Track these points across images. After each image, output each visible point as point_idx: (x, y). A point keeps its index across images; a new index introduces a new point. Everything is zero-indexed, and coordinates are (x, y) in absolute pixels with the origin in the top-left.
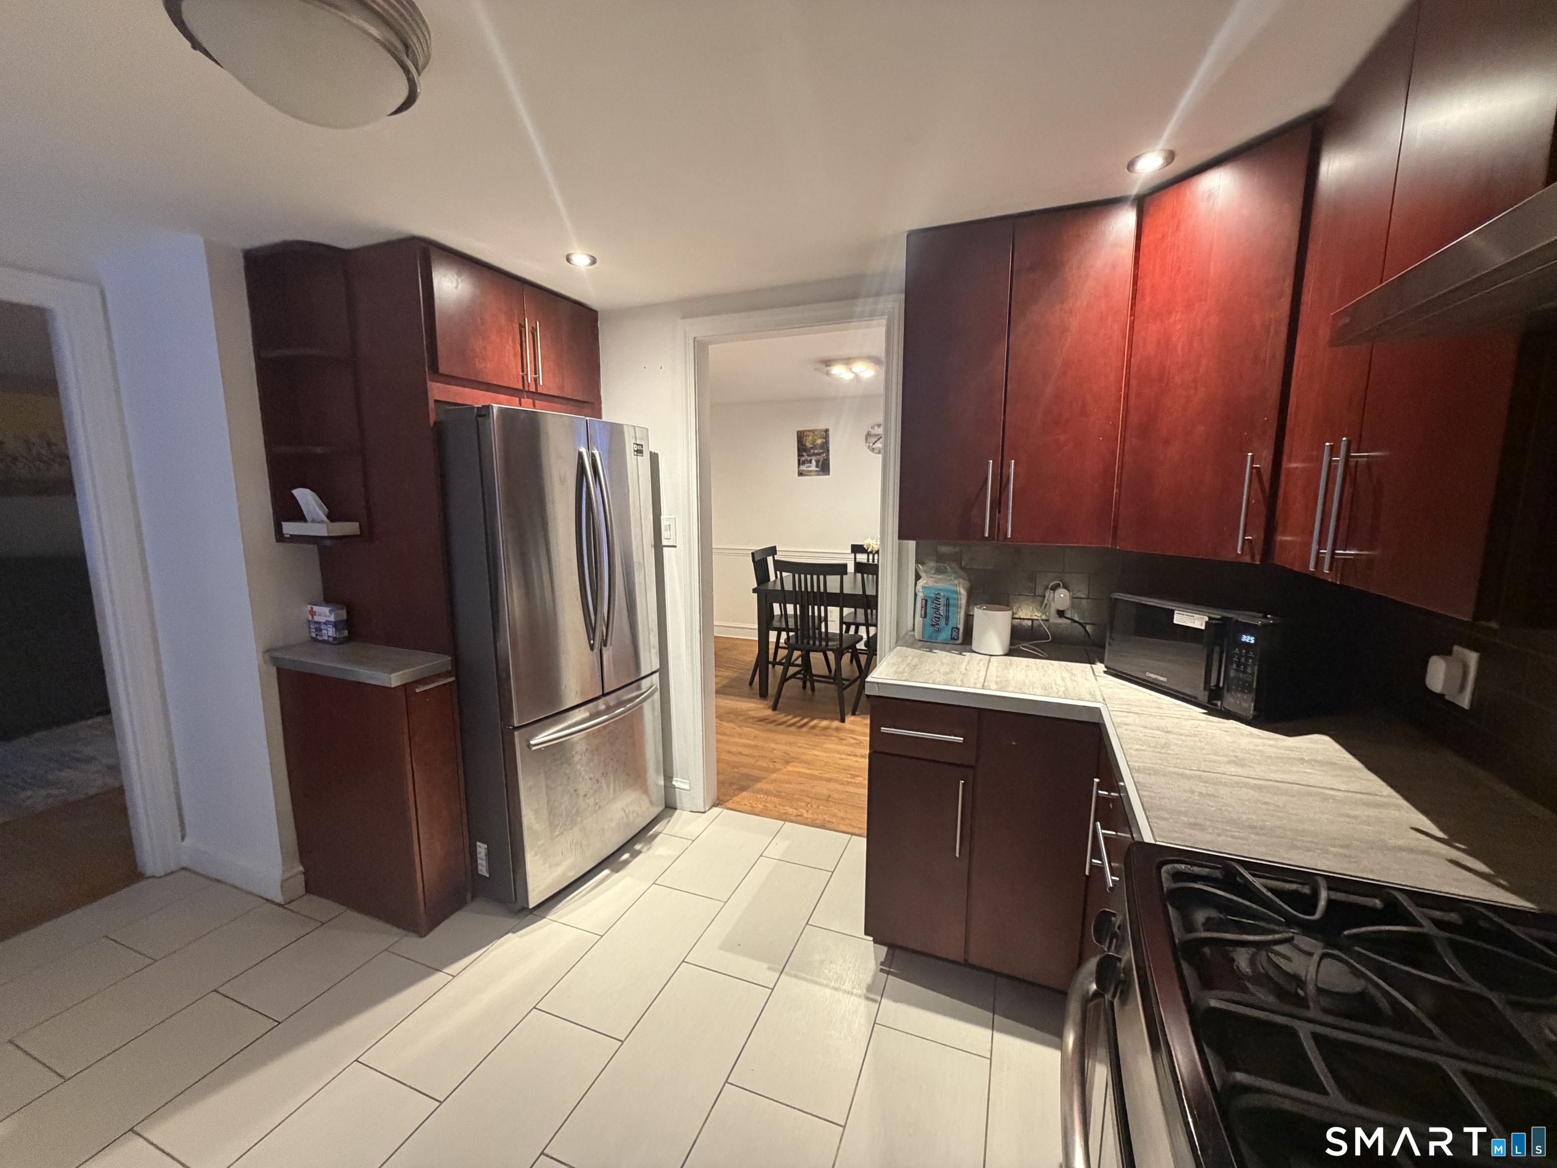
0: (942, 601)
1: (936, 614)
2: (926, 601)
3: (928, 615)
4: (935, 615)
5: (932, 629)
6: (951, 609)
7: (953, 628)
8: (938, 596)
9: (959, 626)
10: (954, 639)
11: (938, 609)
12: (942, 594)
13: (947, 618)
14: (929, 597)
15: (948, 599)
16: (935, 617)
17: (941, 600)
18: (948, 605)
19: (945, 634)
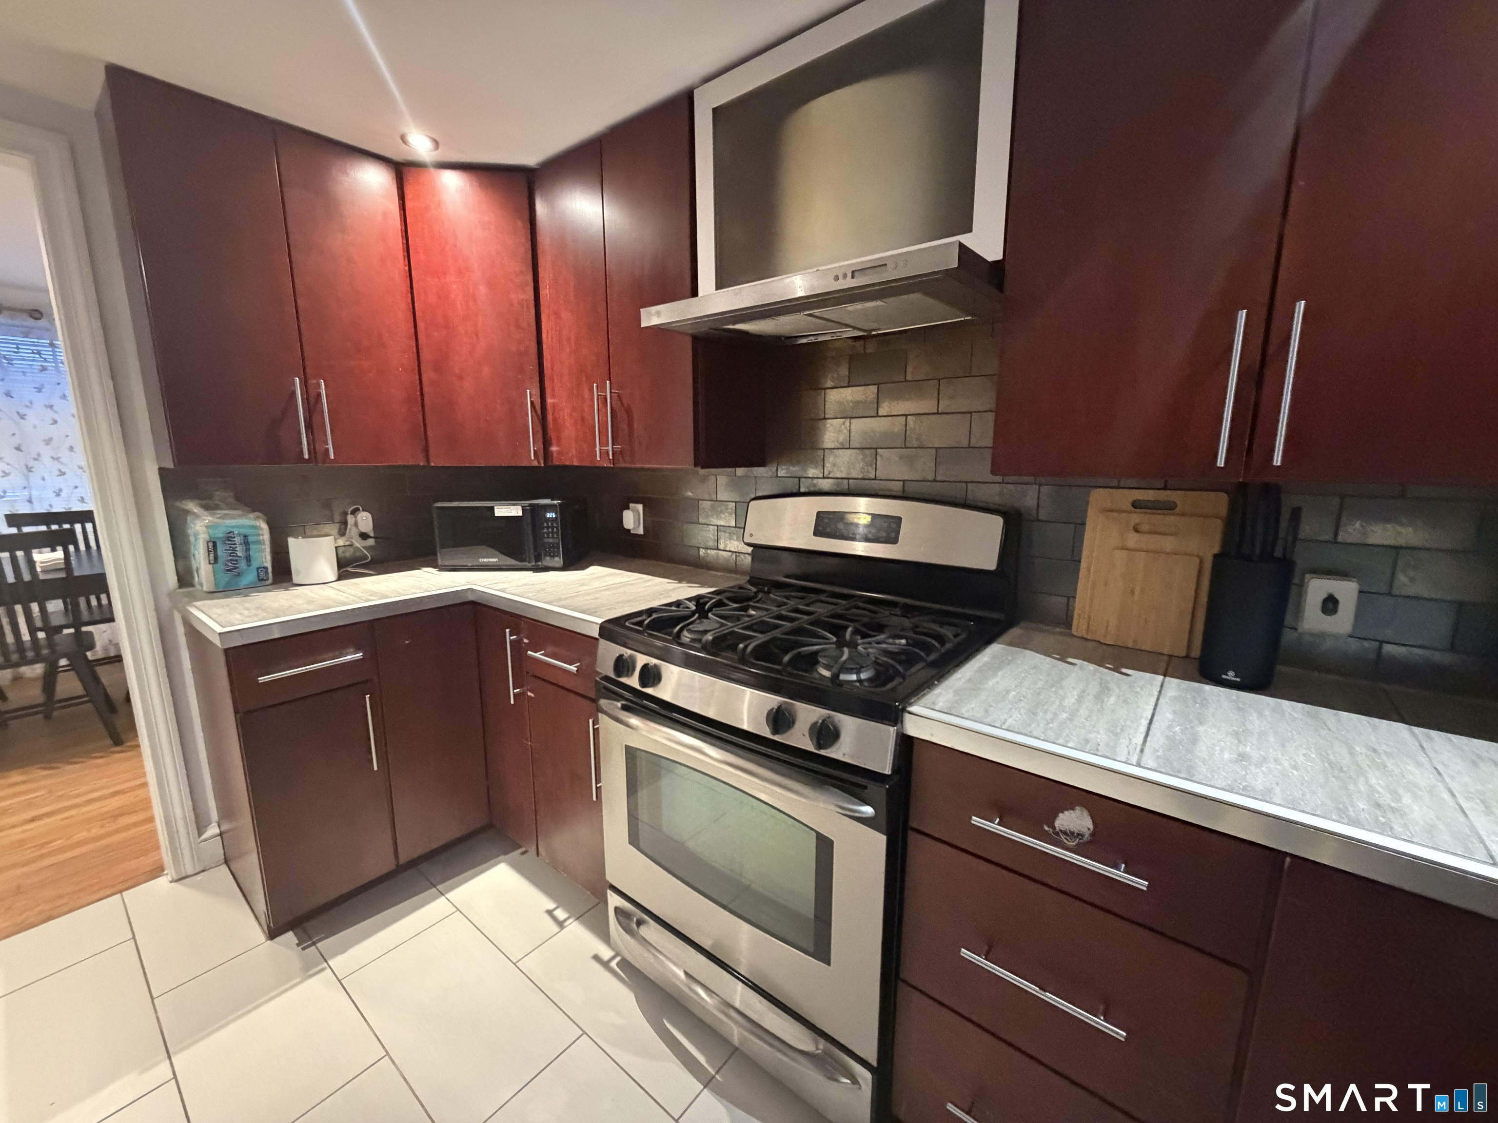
0: (237, 540)
1: (230, 556)
2: (215, 544)
3: (220, 560)
4: (230, 558)
5: (230, 574)
6: (252, 547)
7: (258, 569)
8: (231, 535)
9: (266, 565)
10: (263, 580)
11: (234, 550)
12: (236, 532)
13: (248, 559)
14: (218, 538)
15: (245, 536)
16: (231, 560)
17: (235, 539)
18: (246, 543)
19: (250, 577)
